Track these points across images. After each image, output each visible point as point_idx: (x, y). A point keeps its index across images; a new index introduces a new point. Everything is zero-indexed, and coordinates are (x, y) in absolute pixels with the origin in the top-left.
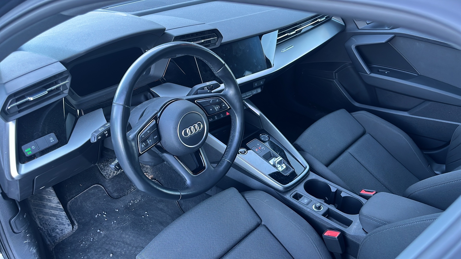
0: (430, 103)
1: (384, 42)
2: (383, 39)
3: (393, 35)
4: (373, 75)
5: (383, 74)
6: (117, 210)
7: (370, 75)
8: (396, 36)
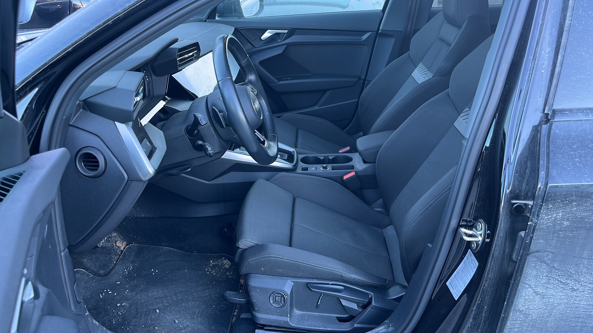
0: (330, 92)
1: (281, 52)
2: (279, 51)
3: (286, 46)
4: (281, 83)
5: (288, 80)
6: (119, 282)
7: (279, 83)
8: (289, 45)
